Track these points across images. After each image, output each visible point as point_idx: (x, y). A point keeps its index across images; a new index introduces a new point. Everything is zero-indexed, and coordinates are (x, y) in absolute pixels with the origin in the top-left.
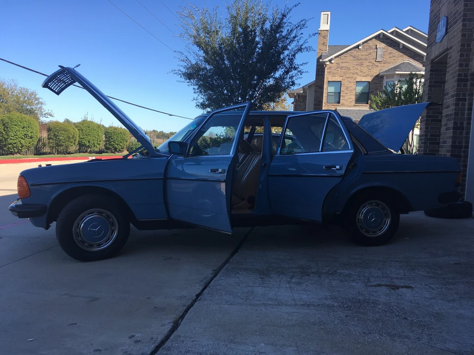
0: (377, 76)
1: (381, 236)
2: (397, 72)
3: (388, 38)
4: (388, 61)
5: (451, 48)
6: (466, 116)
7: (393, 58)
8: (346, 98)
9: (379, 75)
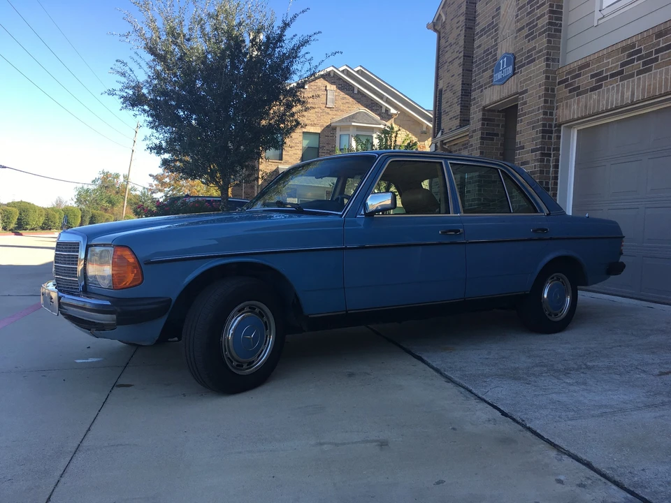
0: (327, 127)
1: (563, 319)
2: (353, 124)
3: (340, 78)
4: (341, 108)
5: (526, 91)
6: (551, 175)
7: (347, 105)
8: (291, 153)
9: (330, 125)
